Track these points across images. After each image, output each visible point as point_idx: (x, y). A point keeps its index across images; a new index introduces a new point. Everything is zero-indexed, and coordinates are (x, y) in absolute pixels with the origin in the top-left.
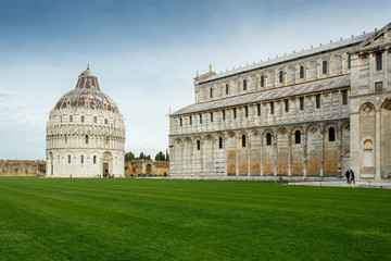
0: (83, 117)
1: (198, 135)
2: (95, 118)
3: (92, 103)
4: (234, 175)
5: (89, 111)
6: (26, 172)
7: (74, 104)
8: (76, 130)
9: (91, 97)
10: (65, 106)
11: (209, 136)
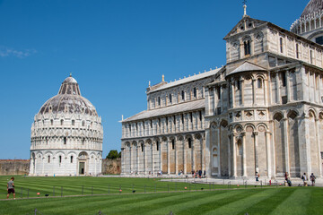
0: (62, 121)
1: (141, 139)
2: (73, 121)
3: (71, 108)
4: (167, 173)
5: (68, 115)
6: (18, 171)
7: (55, 109)
8: (55, 133)
9: (71, 102)
10: (47, 111)
11: (149, 140)
